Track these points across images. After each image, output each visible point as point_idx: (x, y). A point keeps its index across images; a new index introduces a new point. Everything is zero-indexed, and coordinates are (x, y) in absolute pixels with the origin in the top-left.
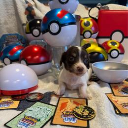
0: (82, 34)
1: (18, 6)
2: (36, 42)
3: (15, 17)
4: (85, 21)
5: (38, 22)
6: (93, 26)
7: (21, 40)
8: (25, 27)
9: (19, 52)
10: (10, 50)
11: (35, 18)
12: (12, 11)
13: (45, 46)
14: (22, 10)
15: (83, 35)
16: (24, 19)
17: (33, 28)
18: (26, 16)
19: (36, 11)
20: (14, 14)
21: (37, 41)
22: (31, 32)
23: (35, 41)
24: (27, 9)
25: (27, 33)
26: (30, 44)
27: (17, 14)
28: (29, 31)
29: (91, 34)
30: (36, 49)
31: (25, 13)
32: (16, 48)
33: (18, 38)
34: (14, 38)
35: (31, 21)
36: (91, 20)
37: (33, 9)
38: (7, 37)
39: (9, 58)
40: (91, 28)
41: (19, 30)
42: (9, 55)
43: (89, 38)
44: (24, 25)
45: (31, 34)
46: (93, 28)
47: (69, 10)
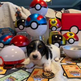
0: (51, 28)
1: (11, 11)
2: (21, 33)
3: (9, 17)
4: (53, 20)
5: (23, 21)
6: (57, 23)
8: (14, 23)
9: (10, 39)
10: (4, 38)
11: (22, 18)
12: (7, 14)
13: (27, 36)
14: (13, 13)
15: (51, 29)
16: (14, 19)
17: (19, 24)
18: (16, 17)
19: (22, 14)
20: (8, 15)
22: (18, 27)
23: (20, 32)
25: (16, 28)
26: (17, 34)
27: (10, 16)
28: (17, 26)
29: (56, 28)
30: (21, 38)
31: (15, 15)
32: (8, 37)
33: (9, 30)
34: (7, 30)
36: (56, 19)
38: (3, 29)
39: (3, 43)
40: (56, 25)
41: (11, 25)
42: (3, 41)
43: (55, 31)
44: (14, 22)
45: (18, 28)
46: (58, 25)
47: (42, 14)
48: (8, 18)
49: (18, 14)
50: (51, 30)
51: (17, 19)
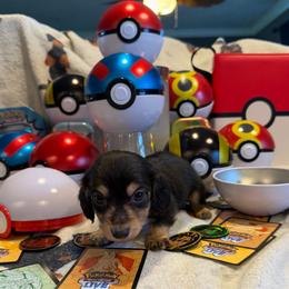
0: (175, 107)
1: (29, 46)
2: (69, 126)
4: (183, 78)
5: (75, 82)
6: (199, 89)
7: (34, 122)
8: (44, 91)
9: (29, 148)
10: (6, 143)
11: (69, 72)
12: (17, 57)
13: (89, 136)
14: (39, 55)
15: (177, 110)
16: (43, 75)
17: (62, 94)
18: (48, 68)
19: (72, 57)
20: (21, 63)
21: (72, 124)
22: (58, 104)
23: (66, 124)
24: (51, 53)
26: (54, 130)
27: (27, 64)
28: (52, 102)
29: (196, 108)
30: (68, 141)
31: (47, 62)
32: (20, 141)
33: (26, 117)
34: (17, 117)
35: (58, 78)
36: (195, 76)
37: (64, 53)
38: (1, 114)
39: (4, 162)
40: (195, 95)
41: (30, 99)
42: (4, 155)
43: (191, 116)
44: (41, 87)
45: (57, 109)
46: (200, 94)
48: (20, 72)
49: (56, 59)
50: (175, 113)
51: (53, 77)
